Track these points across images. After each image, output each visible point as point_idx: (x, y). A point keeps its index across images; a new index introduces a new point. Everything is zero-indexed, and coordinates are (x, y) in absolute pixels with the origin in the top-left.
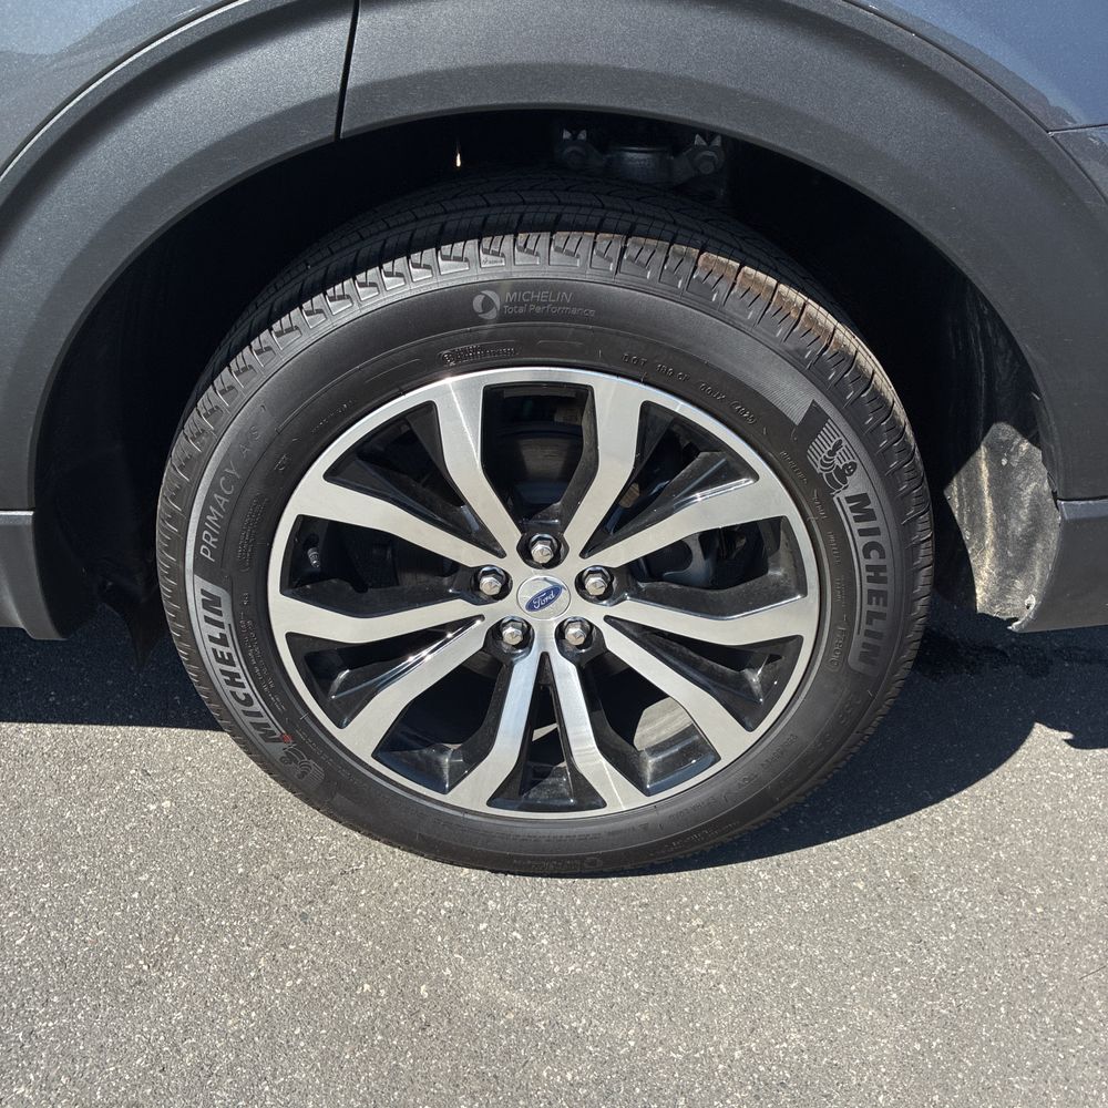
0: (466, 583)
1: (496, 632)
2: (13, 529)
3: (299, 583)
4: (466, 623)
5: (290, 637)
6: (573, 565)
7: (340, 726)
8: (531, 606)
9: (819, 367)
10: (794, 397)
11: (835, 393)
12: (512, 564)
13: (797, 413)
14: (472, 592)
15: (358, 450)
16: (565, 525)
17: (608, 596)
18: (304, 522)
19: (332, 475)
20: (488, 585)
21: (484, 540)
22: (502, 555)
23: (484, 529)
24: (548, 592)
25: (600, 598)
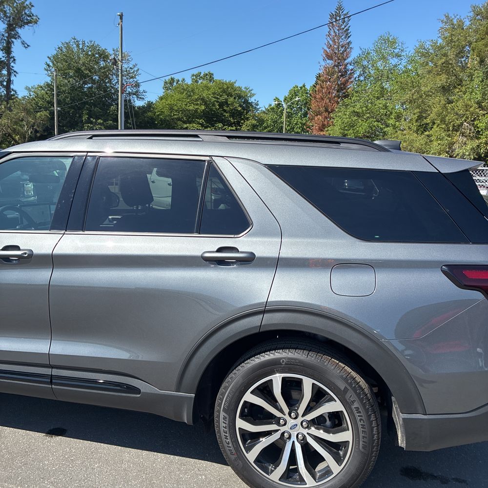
0: (277, 421)
1: (283, 434)
2: (191, 398)
3: (242, 416)
4: (277, 431)
5: (239, 428)
6: (300, 419)
7: (247, 453)
8: (291, 429)
9: (347, 379)
10: (342, 385)
11: (350, 385)
12: (287, 417)
13: (342, 388)
14: (278, 424)
15: (257, 388)
16: (298, 409)
17: (308, 427)
18: (245, 402)
19: (252, 393)
20: (282, 422)
21: (281, 411)
22: (285, 415)
23: (281, 409)
24: (295, 425)
25: (306, 428)
